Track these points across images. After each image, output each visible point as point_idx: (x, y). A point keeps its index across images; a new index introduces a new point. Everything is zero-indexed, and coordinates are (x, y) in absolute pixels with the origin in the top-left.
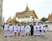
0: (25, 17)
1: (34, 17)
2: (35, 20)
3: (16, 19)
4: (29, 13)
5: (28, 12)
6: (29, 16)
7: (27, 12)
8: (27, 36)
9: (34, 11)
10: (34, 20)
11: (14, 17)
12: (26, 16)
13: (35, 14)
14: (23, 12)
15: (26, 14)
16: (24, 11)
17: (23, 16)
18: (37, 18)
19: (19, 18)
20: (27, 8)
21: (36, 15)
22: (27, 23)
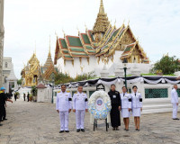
0: (94, 54)
1: (128, 54)
2: (132, 69)
3: (56, 63)
4: (111, 40)
5: (103, 33)
6: (111, 51)
7: (101, 35)
8: (96, 131)
9: (129, 31)
10: (125, 69)
11: (50, 56)
12: (97, 50)
13: (134, 40)
14: (84, 36)
15: (96, 44)
16: (90, 31)
17: (86, 51)
18: (142, 57)
19: (70, 59)
20: (102, 19)
21: (137, 47)
22: (99, 82)
